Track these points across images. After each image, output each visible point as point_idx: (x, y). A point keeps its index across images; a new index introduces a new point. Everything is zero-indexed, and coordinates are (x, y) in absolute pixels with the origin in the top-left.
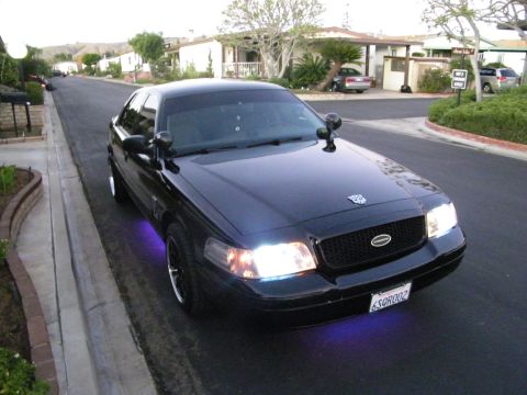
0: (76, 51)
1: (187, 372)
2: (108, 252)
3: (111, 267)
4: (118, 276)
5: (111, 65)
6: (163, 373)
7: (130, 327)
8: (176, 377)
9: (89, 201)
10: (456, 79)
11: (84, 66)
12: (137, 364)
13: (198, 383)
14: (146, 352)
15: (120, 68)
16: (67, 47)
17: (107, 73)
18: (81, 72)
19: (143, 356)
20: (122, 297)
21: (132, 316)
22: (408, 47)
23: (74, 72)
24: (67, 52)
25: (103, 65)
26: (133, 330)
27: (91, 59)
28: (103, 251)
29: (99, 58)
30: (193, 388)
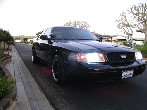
0: (21, 38)
1: (60, 98)
2: (31, 73)
3: (32, 75)
4: (34, 77)
5: (31, 41)
6: (52, 98)
7: (39, 88)
8: (56, 99)
9: (25, 63)
10: (127, 42)
11: (23, 41)
12: (42, 96)
13: (64, 101)
14: (45, 94)
15: (33, 41)
16: (19, 36)
17: (29, 43)
18: (22, 42)
19: (44, 95)
20: (36, 81)
21: (39, 86)
22: (112, 37)
23: (20, 43)
24: (19, 38)
25: (28, 41)
26: (40, 89)
27: (25, 39)
28: (30, 73)
29: (28, 39)
30: (63, 102)
